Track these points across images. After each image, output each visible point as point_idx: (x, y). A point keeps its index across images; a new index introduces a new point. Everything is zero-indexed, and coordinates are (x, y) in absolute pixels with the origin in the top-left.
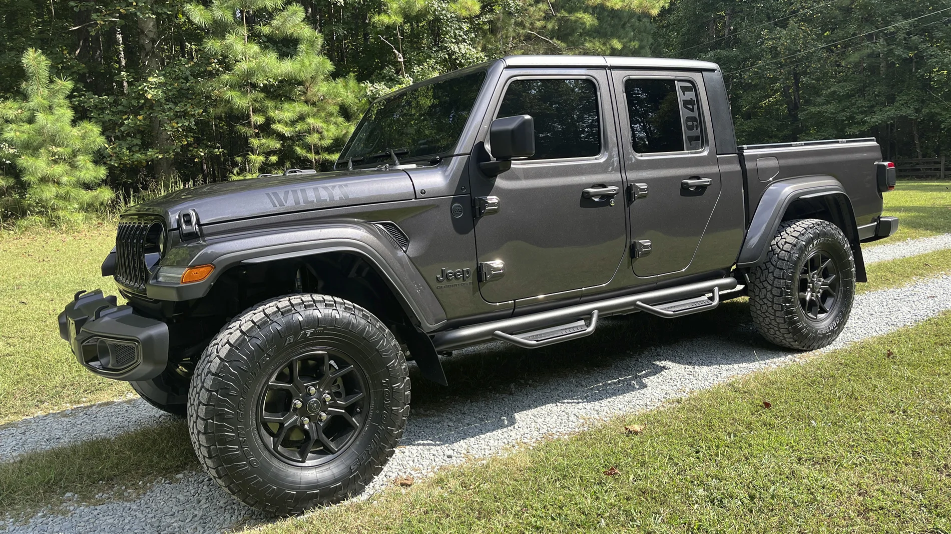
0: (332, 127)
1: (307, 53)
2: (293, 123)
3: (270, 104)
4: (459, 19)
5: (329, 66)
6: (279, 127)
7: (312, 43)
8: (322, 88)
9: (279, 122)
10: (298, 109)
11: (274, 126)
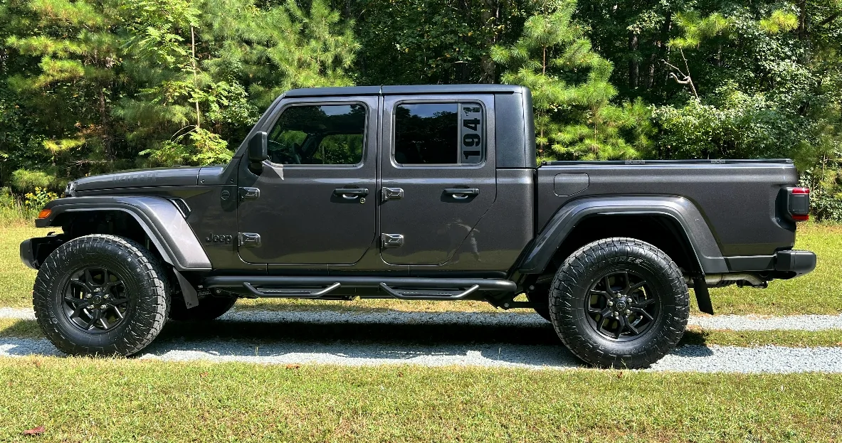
0: (609, 148)
1: (595, 80)
2: (572, 143)
3: (554, 126)
4: (769, 35)
5: (613, 92)
6: (556, 147)
7: (601, 72)
8: (605, 111)
9: (558, 143)
10: (579, 132)
11: (553, 147)
